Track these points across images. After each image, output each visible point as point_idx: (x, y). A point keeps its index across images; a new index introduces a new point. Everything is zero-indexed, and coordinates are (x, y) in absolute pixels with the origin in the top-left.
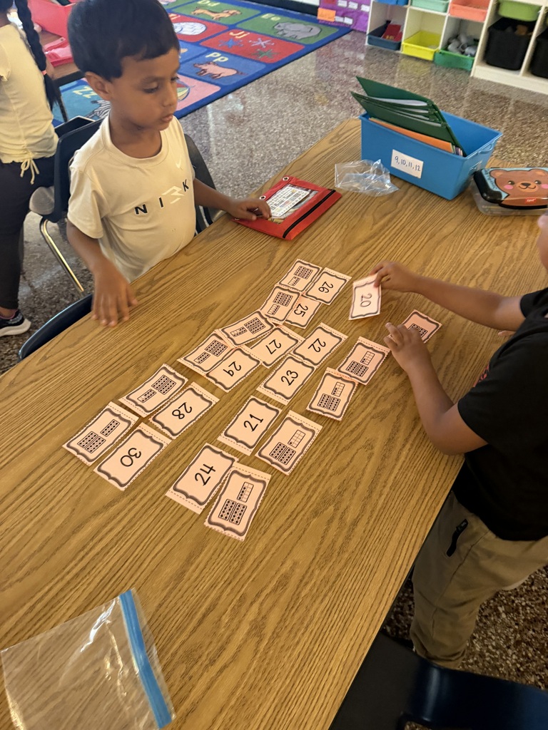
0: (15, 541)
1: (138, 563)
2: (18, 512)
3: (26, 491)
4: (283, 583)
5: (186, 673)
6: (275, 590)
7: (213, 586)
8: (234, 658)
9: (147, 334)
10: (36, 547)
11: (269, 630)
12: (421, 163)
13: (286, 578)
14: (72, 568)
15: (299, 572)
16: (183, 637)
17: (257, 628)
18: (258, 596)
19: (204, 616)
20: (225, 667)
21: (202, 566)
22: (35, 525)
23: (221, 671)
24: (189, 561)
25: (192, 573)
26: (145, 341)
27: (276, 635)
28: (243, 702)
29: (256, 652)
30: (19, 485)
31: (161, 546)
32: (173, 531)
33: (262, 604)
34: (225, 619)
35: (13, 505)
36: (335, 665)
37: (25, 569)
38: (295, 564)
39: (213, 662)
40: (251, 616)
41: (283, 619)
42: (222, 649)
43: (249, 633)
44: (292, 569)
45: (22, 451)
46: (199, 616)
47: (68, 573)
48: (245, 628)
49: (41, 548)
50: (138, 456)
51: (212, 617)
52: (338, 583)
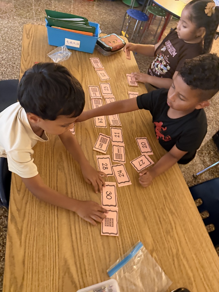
0: (94, 254)
1: (133, 225)
2: (83, 246)
3: (76, 238)
4: (165, 198)
5: (171, 237)
6: (166, 201)
7: (154, 213)
8: (175, 223)
9: (48, 155)
10: (102, 249)
11: (174, 211)
12: (79, 42)
13: (164, 196)
14: (119, 243)
15: (165, 192)
16: (162, 230)
17: (172, 213)
18: (164, 205)
19: (160, 221)
20: (175, 227)
21: (146, 211)
22: (94, 244)
23: (176, 229)
24: (143, 212)
25: (146, 214)
26: (50, 158)
27: (176, 210)
28: (186, 230)
29: (177, 217)
30: (72, 238)
31: (132, 215)
32: (131, 209)
33: (167, 207)
34: (164, 217)
35: (79, 246)
36: (190, 205)
37: (107, 257)
38: (163, 191)
39: (172, 229)
40: (168, 211)
41: (174, 206)
42: (171, 224)
43: (171, 215)
44: (164, 193)
45: (58, 228)
46: (159, 222)
47: (119, 245)
48: (170, 215)
49: (104, 248)
50: (111, 193)
51: (162, 220)
52: (174, 187)
